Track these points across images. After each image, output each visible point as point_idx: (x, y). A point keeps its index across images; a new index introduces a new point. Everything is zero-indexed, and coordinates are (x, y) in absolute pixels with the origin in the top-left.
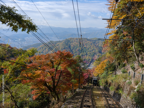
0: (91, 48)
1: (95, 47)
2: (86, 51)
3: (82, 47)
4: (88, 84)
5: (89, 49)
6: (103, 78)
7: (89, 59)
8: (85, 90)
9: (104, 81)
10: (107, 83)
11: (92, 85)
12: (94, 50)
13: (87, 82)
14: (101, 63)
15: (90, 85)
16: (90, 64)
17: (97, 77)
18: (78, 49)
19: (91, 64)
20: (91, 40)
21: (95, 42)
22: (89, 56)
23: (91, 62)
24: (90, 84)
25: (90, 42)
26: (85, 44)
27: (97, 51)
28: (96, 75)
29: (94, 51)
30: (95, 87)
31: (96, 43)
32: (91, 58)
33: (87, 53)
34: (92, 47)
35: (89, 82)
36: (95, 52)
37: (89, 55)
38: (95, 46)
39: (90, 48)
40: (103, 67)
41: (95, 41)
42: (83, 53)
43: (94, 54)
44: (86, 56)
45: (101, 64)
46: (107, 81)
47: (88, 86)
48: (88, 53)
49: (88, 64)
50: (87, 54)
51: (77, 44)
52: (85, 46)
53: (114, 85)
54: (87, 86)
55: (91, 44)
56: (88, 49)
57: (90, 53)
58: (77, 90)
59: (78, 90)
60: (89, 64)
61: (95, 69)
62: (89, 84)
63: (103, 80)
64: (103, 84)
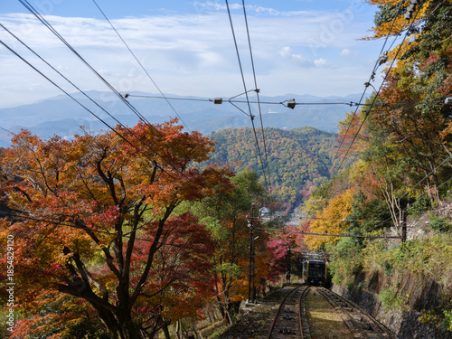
0: (294, 160)
1: (308, 157)
2: (277, 171)
3: (264, 157)
4: (288, 277)
5: (288, 164)
6: (343, 255)
7: (289, 197)
8: (278, 306)
9: (349, 268)
10: (359, 273)
11: (302, 281)
12: (302, 165)
13: (283, 272)
14: (332, 202)
15: (294, 282)
16: (292, 211)
17: (318, 251)
18: (250, 163)
19: (296, 210)
20: (293, 134)
21: (305, 142)
22: (288, 185)
23: (294, 205)
24: (295, 280)
25: (289, 140)
26: (272, 147)
27: (313, 168)
28: (315, 247)
29: (303, 169)
30: (314, 289)
31: (311, 145)
32: (293, 193)
33: (280, 177)
34: (296, 156)
35: (289, 269)
36: (307, 172)
37: (287, 181)
38: (307, 152)
39: (290, 159)
40: (340, 217)
41: (307, 136)
42: (267, 177)
43: (304, 179)
44: (277, 184)
45: (331, 207)
46: (361, 267)
47: (289, 284)
48: (285, 174)
49: (284, 213)
50: (280, 181)
51: (247, 147)
52: (275, 154)
53: (399, 286)
54: (284, 285)
55: (294, 147)
56: (285, 163)
57: (292, 176)
58: (243, 307)
59: (247, 306)
60: (287, 210)
61: (312, 226)
62: (292, 276)
63: (342, 262)
64: (342, 277)
